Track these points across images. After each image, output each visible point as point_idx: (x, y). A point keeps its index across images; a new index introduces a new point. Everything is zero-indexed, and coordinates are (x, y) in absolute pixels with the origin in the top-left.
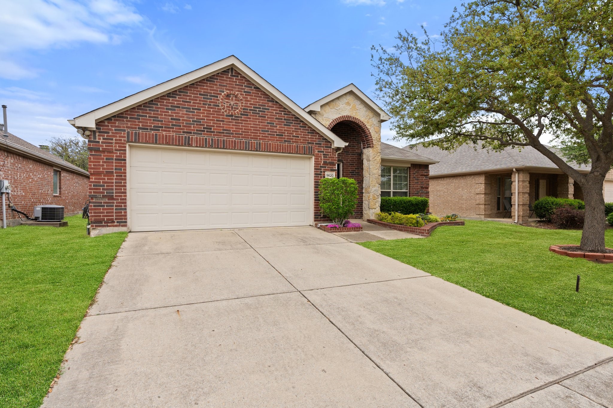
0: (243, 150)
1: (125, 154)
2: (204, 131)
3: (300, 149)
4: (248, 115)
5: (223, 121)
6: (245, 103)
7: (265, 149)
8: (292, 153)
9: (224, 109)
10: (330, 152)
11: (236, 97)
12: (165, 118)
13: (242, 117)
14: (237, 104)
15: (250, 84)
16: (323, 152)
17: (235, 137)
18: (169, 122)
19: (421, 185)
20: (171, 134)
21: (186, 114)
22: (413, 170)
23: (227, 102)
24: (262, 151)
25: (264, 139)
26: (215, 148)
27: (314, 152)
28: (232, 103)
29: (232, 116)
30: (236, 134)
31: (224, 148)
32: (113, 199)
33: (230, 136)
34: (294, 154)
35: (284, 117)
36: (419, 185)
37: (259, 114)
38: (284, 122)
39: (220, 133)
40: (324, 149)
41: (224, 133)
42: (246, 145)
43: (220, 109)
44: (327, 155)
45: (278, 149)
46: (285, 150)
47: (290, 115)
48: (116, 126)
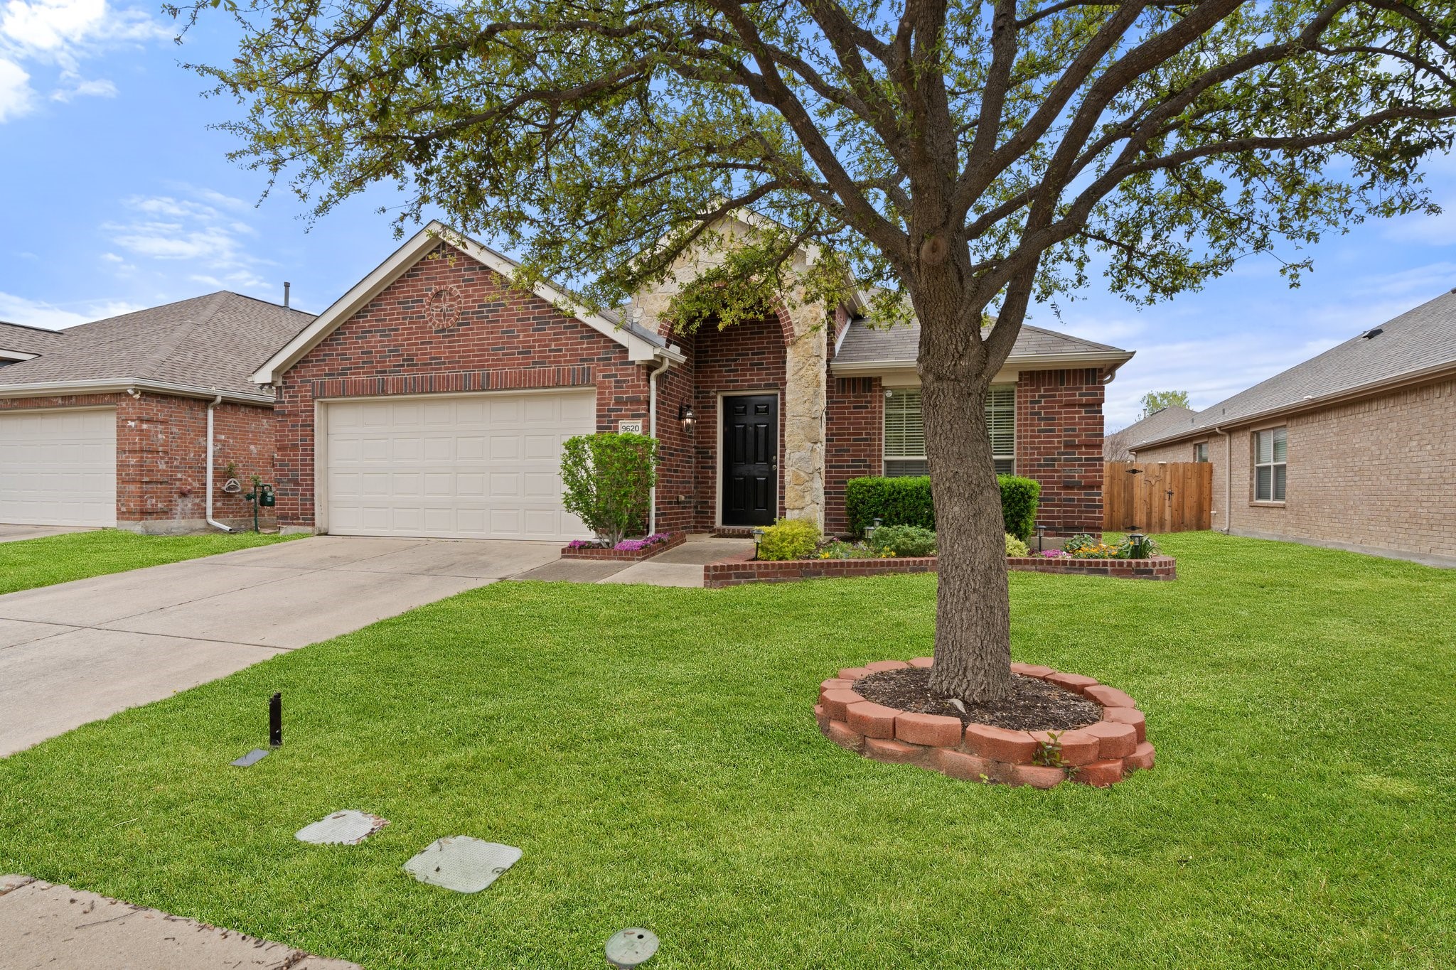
0: (461, 391)
1: (313, 416)
2: (403, 365)
3: (564, 375)
4: (468, 324)
5: (431, 343)
6: (465, 303)
7: (497, 385)
8: (549, 387)
9: (431, 320)
10: (632, 375)
11: (450, 294)
12: (354, 354)
13: (458, 330)
14: (452, 306)
15: (472, 263)
16: (615, 376)
17: (448, 368)
18: (359, 358)
19: (1065, 436)
20: (363, 377)
21: (380, 342)
22: (1031, 391)
23: (437, 307)
24: (492, 390)
25: (496, 365)
26: (419, 393)
27: (594, 378)
28: (444, 307)
29: (443, 330)
30: (450, 363)
31: (431, 392)
32: (298, 484)
33: (440, 369)
34: (553, 387)
35: (533, 313)
36: (1059, 436)
37: (487, 317)
38: (533, 324)
39: (425, 364)
40: (617, 370)
41: (431, 364)
42: (465, 380)
43: (427, 322)
44: (624, 381)
45: (520, 381)
46: (534, 381)
47: (544, 307)
48: (302, 377)
